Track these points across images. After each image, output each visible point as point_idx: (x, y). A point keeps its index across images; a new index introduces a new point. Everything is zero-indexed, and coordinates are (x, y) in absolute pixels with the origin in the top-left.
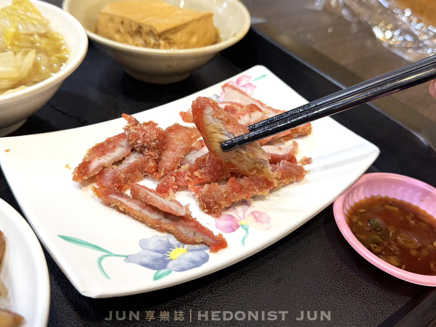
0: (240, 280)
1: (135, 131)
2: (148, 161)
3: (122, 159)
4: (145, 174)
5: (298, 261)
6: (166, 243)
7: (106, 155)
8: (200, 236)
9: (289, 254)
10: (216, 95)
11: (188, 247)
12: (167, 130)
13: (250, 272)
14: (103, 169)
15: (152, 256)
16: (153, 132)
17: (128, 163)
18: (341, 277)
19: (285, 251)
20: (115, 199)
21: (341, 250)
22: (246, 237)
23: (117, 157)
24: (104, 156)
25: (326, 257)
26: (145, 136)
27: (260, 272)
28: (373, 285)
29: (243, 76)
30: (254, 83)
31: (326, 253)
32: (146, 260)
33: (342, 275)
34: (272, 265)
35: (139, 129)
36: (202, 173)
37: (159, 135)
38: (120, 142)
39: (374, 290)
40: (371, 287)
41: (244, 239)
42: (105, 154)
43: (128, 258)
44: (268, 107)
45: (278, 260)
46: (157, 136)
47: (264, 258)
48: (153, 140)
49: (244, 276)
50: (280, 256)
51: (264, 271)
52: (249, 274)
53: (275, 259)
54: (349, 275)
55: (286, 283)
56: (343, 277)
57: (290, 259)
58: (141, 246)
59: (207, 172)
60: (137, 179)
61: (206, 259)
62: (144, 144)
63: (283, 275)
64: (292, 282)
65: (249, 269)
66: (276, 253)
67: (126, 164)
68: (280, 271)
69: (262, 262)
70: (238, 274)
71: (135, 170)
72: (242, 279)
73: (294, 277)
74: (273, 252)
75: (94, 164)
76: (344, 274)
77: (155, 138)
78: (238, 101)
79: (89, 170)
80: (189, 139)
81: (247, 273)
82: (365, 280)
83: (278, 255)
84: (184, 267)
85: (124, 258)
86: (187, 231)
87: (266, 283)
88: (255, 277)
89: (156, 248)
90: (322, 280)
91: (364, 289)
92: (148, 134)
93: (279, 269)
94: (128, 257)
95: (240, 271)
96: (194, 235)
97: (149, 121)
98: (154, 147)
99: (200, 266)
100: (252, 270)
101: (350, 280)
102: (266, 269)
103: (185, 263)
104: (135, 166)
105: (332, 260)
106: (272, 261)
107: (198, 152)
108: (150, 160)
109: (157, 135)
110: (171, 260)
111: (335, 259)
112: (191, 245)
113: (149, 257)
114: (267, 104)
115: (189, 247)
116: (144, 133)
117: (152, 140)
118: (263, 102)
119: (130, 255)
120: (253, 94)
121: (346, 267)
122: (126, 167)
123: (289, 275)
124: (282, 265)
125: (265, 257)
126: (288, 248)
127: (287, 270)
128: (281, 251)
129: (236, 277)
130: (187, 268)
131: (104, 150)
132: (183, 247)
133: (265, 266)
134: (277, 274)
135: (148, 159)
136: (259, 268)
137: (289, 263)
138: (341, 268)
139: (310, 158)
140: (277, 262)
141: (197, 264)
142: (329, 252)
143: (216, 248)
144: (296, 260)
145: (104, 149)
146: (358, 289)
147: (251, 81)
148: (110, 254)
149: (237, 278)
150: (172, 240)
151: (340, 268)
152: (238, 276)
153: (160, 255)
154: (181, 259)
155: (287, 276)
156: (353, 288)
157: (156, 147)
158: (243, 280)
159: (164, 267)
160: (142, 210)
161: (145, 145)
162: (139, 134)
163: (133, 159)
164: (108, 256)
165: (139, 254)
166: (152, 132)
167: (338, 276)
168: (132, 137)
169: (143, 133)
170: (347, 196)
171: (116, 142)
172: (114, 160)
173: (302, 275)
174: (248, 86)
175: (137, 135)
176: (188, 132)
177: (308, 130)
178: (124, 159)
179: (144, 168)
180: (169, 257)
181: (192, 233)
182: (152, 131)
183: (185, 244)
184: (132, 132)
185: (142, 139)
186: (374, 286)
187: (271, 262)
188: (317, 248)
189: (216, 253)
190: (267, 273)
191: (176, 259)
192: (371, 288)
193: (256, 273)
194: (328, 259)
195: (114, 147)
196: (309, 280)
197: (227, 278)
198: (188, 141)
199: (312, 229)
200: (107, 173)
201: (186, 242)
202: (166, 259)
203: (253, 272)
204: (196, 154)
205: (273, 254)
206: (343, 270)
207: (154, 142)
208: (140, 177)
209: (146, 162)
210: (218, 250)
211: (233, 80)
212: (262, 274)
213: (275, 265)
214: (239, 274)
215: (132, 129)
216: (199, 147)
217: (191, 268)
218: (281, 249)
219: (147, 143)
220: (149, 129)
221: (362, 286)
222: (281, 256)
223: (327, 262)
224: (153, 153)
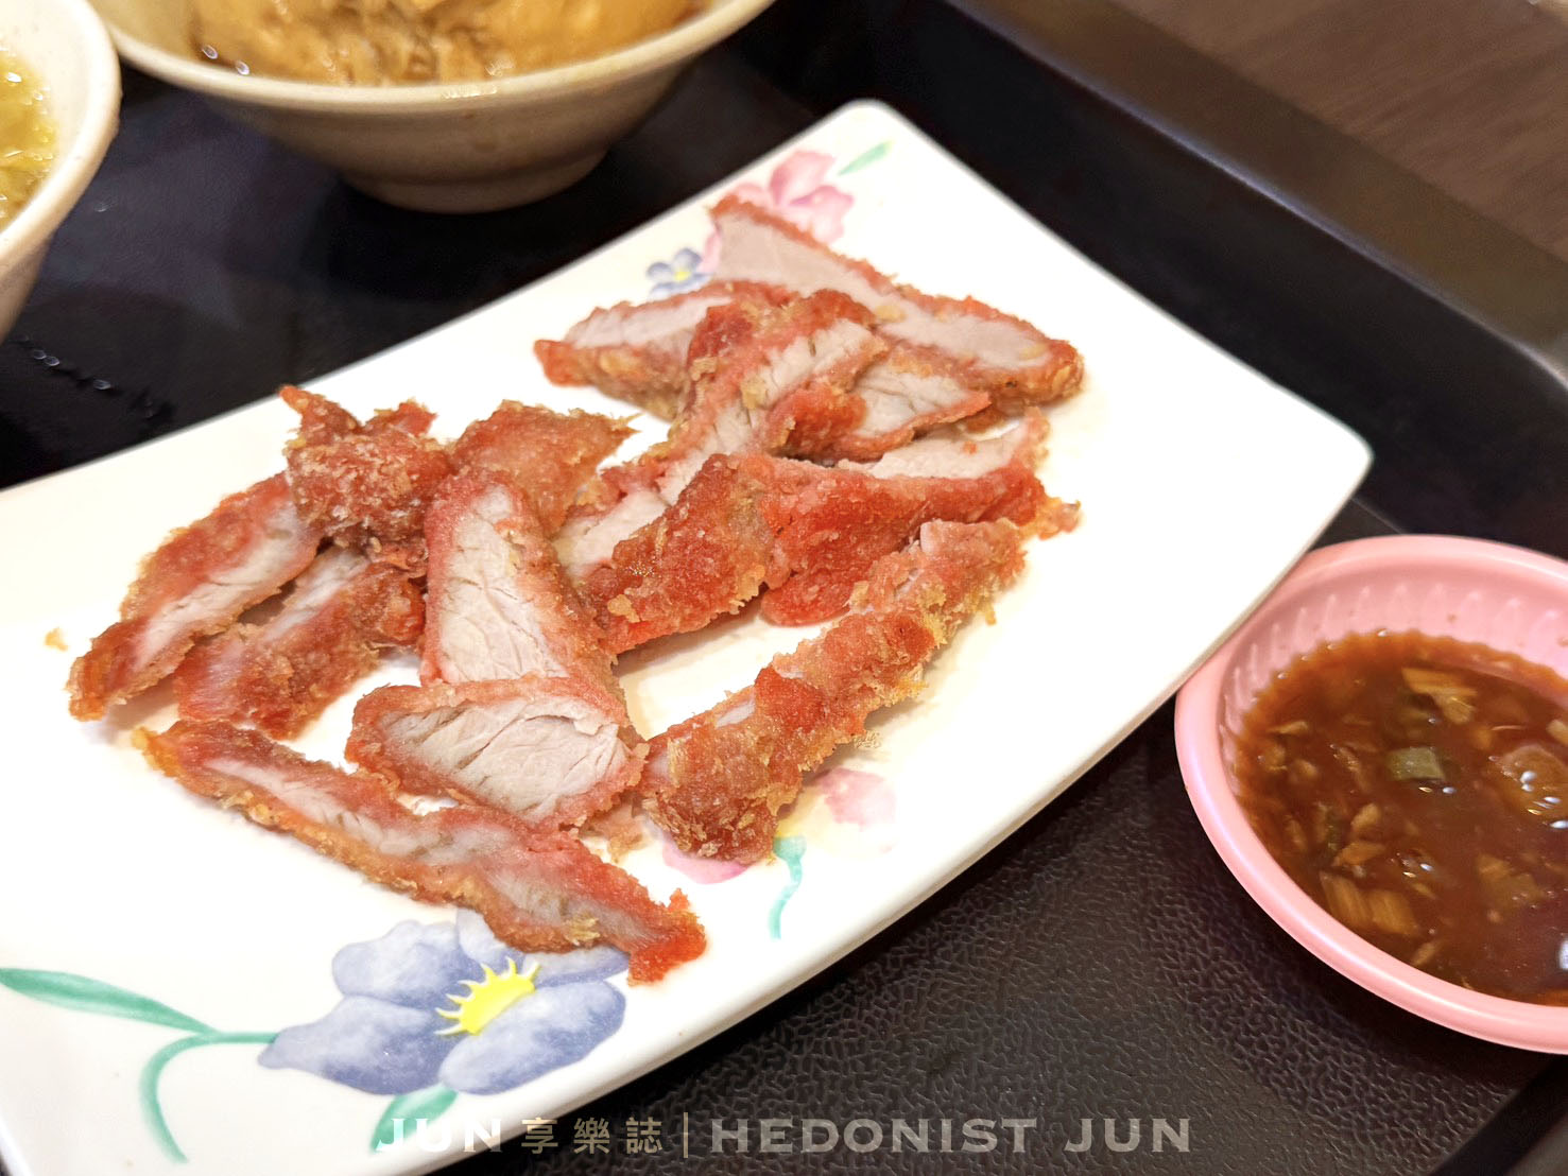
0: (780, 1072)
1: (319, 468)
2: (382, 595)
3: (279, 591)
4: (380, 645)
5: (1026, 966)
6: (446, 956)
7: (213, 582)
8: (590, 915)
9: (991, 934)
10: (687, 251)
11: (540, 968)
12: (466, 439)
13: (820, 1034)
14: (197, 648)
15: (380, 1028)
16: (396, 466)
17: (309, 608)
18: (1209, 1026)
19: (973, 922)
20: (234, 779)
21: (1212, 898)
22: (788, 896)
23: (255, 584)
24: (204, 589)
25: (1148, 936)
26: (363, 488)
27: (864, 1030)
28: (1348, 1049)
29: (800, 154)
30: (843, 184)
31: (1149, 917)
32: (354, 1049)
33: (1214, 1015)
34: (916, 993)
35: (336, 457)
36: (644, 601)
37: (422, 474)
38: (271, 516)
39: (1350, 1074)
40: (1338, 1061)
41: (782, 904)
42: (203, 580)
43: (275, 1049)
44: (899, 289)
45: (942, 966)
46: (412, 482)
47: (884, 965)
48: (397, 502)
49: (796, 1053)
50: (950, 946)
51: (883, 1023)
52: (818, 1044)
53: (928, 962)
54: (1242, 1013)
55: (974, 1073)
56: (1221, 1025)
57: (994, 955)
58: (338, 982)
59: (661, 591)
60: (352, 672)
61: (608, 1020)
62: (362, 522)
63: (959, 1035)
64: (999, 1063)
65: (820, 1017)
66: (936, 934)
67: (297, 611)
68: (947, 1016)
69: (872, 981)
70: (769, 1046)
71: (338, 634)
72: (787, 1066)
73: (1008, 1041)
74: (923, 933)
75: (161, 631)
76: (1221, 1008)
77: (407, 488)
78: (773, 276)
79: (133, 660)
80: (557, 468)
81: (810, 1040)
82: (1312, 1031)
83: (942, 945)
84: (509, 1071)
85: (259, 1048)
86: (536, 898)
87: (886, 1076)
88: (840, 1056)
89: (403, 987)
90: (1126, 1043)
91: (1305, 1071)
92: (374, 476)
93: (945, 1010)
94: (278, 1043)
95: (779, 1035)
96: (564, 911)
97: (401, 405)
98: (404, 529)
99: (581, 1056)
100: (829, 1021)
101: (1248, 1031)
102: (888, 1016)
103: (518, 1047)
104: (336, 618)
105: (1172, 946)
106: (915, 973)
107: (602, 523)
108: (390, 590)
109: (415, 477)
110: (462, 1035)
111: (1185, 941)
112: (553, 956)
113: (368, 1030)
114: (895, 275)
115: (546, 964)
116: (357, 471)
117: (393, 500)
118: (882, 266)
119: (285, 1031)
120: (839, 232)
121: (1229, 975)
122: (294, 628)
123: (986, 1033)
124: (959, 990)
125: (888, 956)
126: (985, 906)
127: (981, 1011)
128: (958, 922)
129: (761, 1060)
130: (524, 1074)
131: (201, 563)
132: (519, 969)
133: (886, 998)
134: (937, 1032)
135: (383, 585)
136: (861, 1009)
137: (989, 978)
138: (1213, 982)
139: (1076, 506)
140: (937, 975)
141: (566, 1047)
142: (1159, 912)
143: (654, 963)
144: (1019, 963)
145: (200, 557)
146: (1280, 1072)
147: (831, 177)
148: (200, 1035)
149: (766, 1065)
150: (477, 938)
151: (1207, 983)
152: (771, 1056)
153: (415, 1018)
154: (501, 1030)
155: (976, 1035)
156: (1261, 1070)
157: (410, 528)
158: (789, 1073)
159: (425, 1078)
160: (348, 816)
161: (365, 525)
162: (335, 482)
163: (329, 584)
164: (191, 1043)
165: (326, 1021)
166: (391, 463)
167: (1198, 1019)
168: (309, 496)
169: (353, 475)
170: (1240, 658)
171: (252, 518)
172: (246, 600)
173: (1042, 1025)
174: (817, 199)
175: (328, 486)
176: (555, 442)
177: (1066, 382)
178: (288, 588)
179: (372, 622)
180: (455, 1022)
181: (555, 904)
182: (389, 458)
183: (528, 952)
184: (306, 474)
185: (350, 500)
186: (1352, 1054)
187: (914, 976)
188: (1109, 899)
189: (658, 983)
190: (895, 1031)
191: (479, 1031)
192: (1336, 1063)
193: (846, 1036)
194: (1157, 945)
195: (245, 542)
196: (1070, 1049)
197: (726, 1069)
198: (556, 480)
199: (1090, 813)
200: (219, 661)
201: (528, 945)
202: (439, 1037)
203: (833, 1032)
204: (589, 533)
205: (922, 943)
206: (1217, 990)
207: (403, 507)
208: (364, 660)
209: (376, 598)
210: (666, 970)
211: (758, 174)
212: (872, 1037)
213: (929, 994)
214: (775, 1044)
215: (307, 459)
216: (603, 503)
217: (539, 1071)
218: (956, 913)
219: (375, 515)
220: (377, 451)
221: (1300, 1055)
222: (957, 947)
223: (1153, 959)
224: (403, 556)
